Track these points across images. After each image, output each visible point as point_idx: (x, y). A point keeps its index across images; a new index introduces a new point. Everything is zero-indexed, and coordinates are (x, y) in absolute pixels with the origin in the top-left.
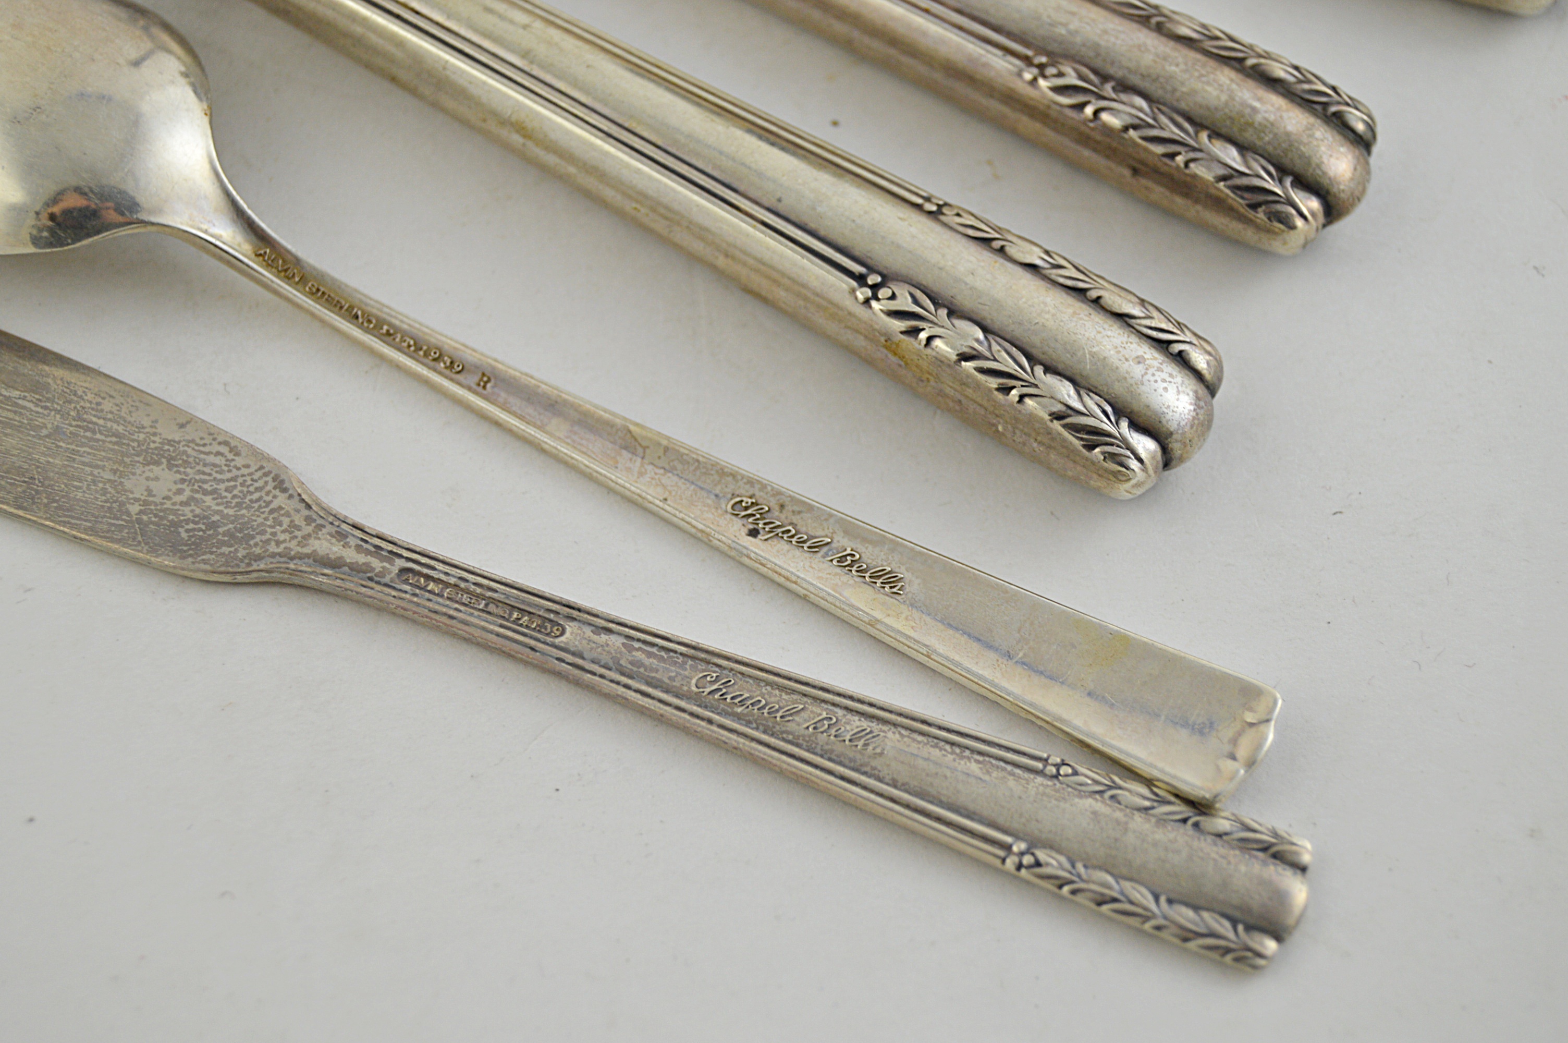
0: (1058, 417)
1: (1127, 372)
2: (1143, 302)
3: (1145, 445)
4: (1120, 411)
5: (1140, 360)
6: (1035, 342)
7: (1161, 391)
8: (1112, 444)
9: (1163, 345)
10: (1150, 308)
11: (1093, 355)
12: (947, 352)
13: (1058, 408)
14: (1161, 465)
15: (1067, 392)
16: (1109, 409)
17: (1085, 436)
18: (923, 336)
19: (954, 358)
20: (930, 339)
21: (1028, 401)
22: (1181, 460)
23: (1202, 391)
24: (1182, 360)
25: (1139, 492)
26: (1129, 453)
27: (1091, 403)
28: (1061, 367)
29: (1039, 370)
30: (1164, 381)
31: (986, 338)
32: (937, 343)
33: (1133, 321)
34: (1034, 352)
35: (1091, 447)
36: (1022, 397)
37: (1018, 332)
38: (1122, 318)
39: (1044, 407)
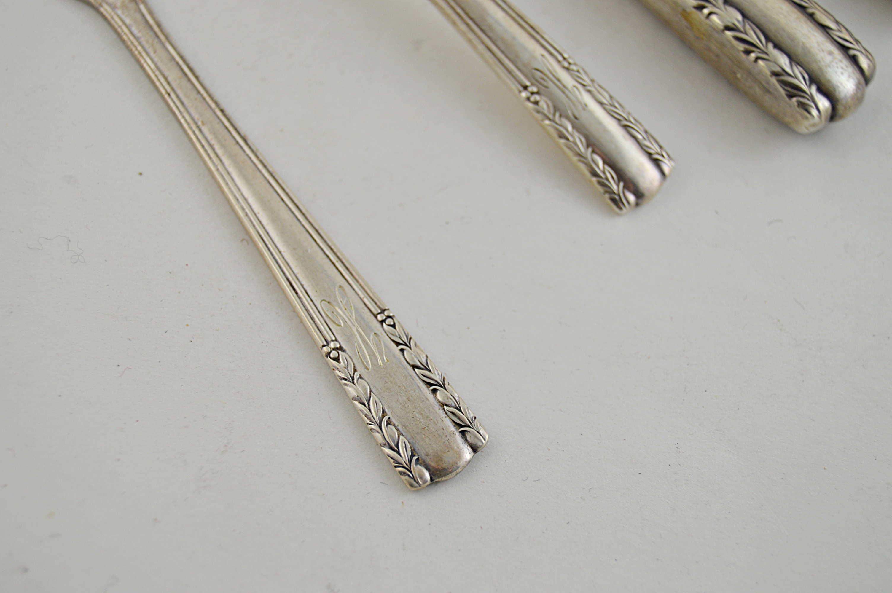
0: (775, 74)
1: (822, 58)
2: (837, 23)
3: (824, 103)
4: (813, 79)
5: (830, 53)
6: (771, 29)
7: (839, 73)
8: (804, 97)
9: (844, 49)
10: (841, 27)
11: (803, 43)
12: (718, 24)
13: (777, 69)
14: (829, 117)
15: (784, 61)
16: (806, 77)
17: (789, 89)
18: (706, 11)
19: (721, 27)
20: (710, 14)
21: (760, 62)
22: (841, 117)
23: (862, 81)
24: (854, 60)
25: (812, 130)
26: (813, 105)
27: (797, 71)
28: (783, 46)
29: (770, 45)
30: (842, 68)
31: (743, 21)
32: (714, 18)
33: (830, 31)
34: (771, 35)
35: (791, 96)
36: (757, 58)
37: (762, 21)
38: (824, 28)
39: (768, 67)
